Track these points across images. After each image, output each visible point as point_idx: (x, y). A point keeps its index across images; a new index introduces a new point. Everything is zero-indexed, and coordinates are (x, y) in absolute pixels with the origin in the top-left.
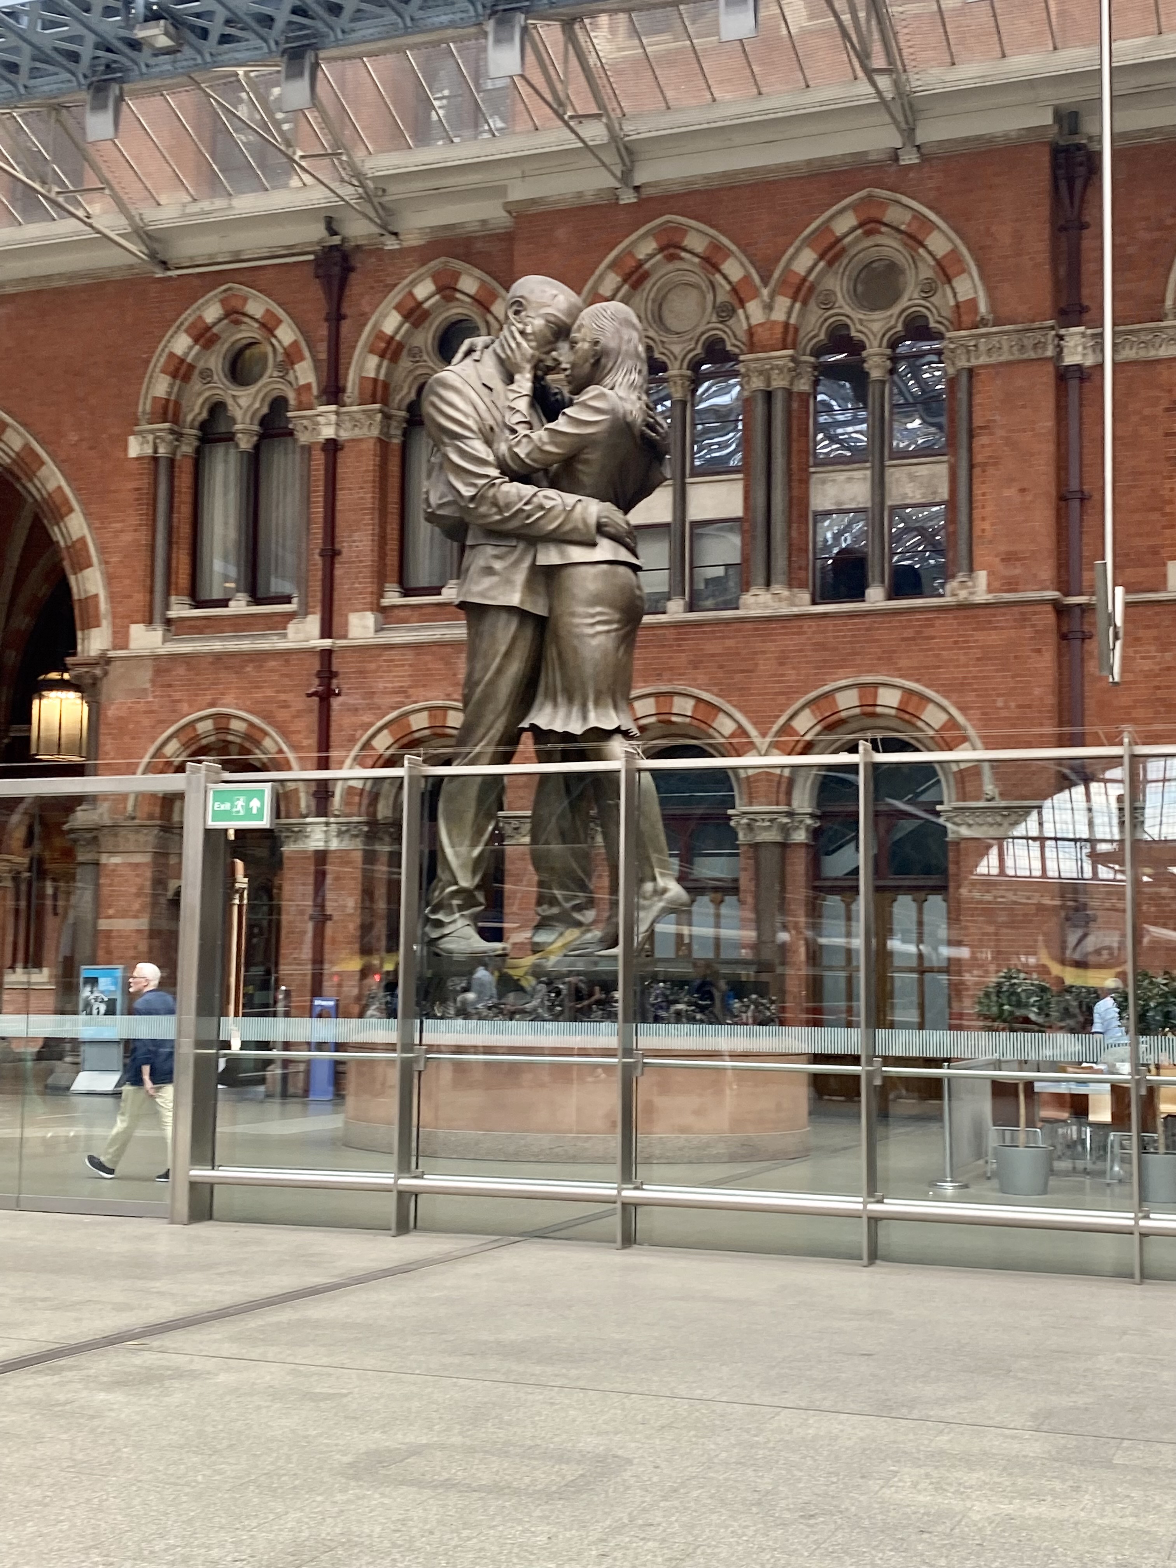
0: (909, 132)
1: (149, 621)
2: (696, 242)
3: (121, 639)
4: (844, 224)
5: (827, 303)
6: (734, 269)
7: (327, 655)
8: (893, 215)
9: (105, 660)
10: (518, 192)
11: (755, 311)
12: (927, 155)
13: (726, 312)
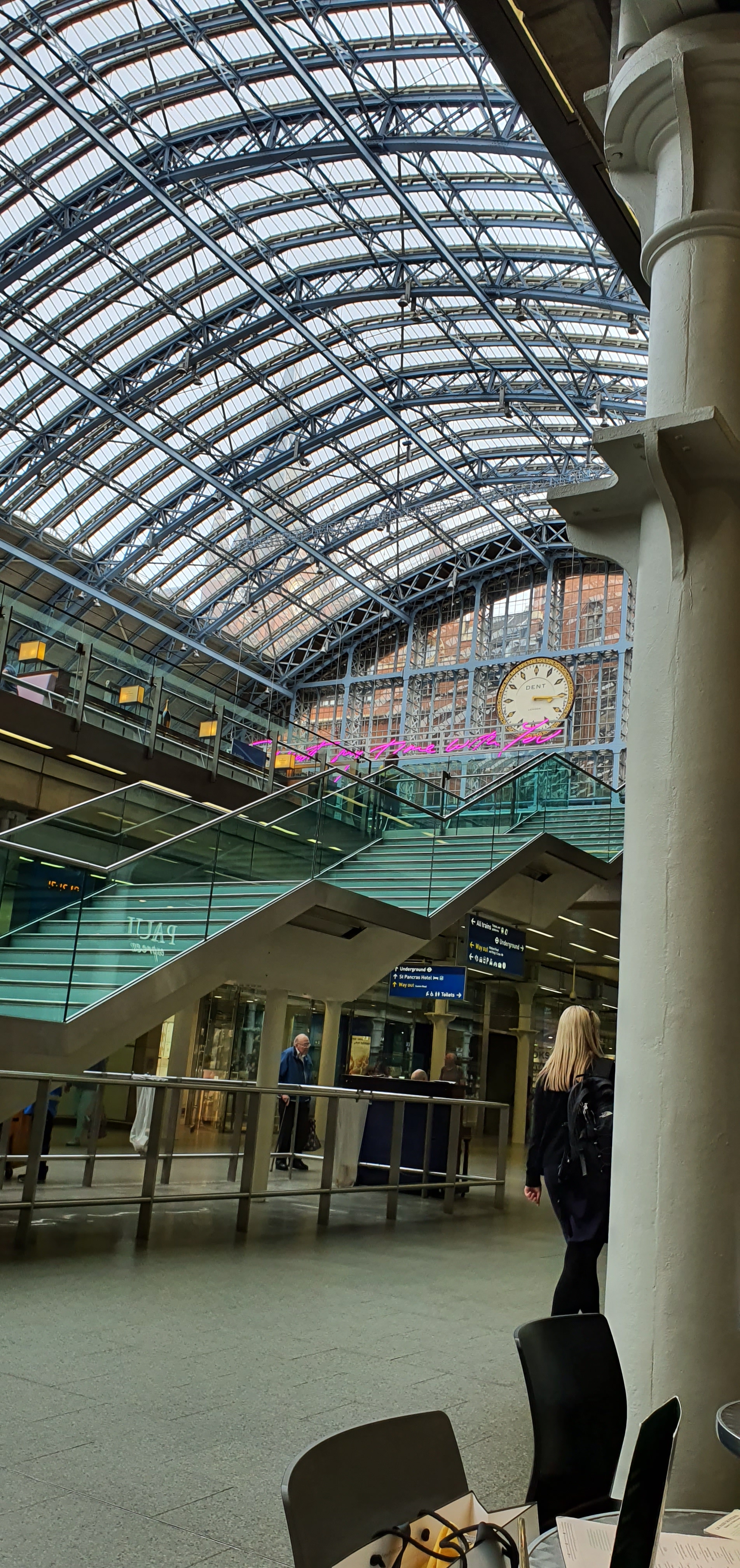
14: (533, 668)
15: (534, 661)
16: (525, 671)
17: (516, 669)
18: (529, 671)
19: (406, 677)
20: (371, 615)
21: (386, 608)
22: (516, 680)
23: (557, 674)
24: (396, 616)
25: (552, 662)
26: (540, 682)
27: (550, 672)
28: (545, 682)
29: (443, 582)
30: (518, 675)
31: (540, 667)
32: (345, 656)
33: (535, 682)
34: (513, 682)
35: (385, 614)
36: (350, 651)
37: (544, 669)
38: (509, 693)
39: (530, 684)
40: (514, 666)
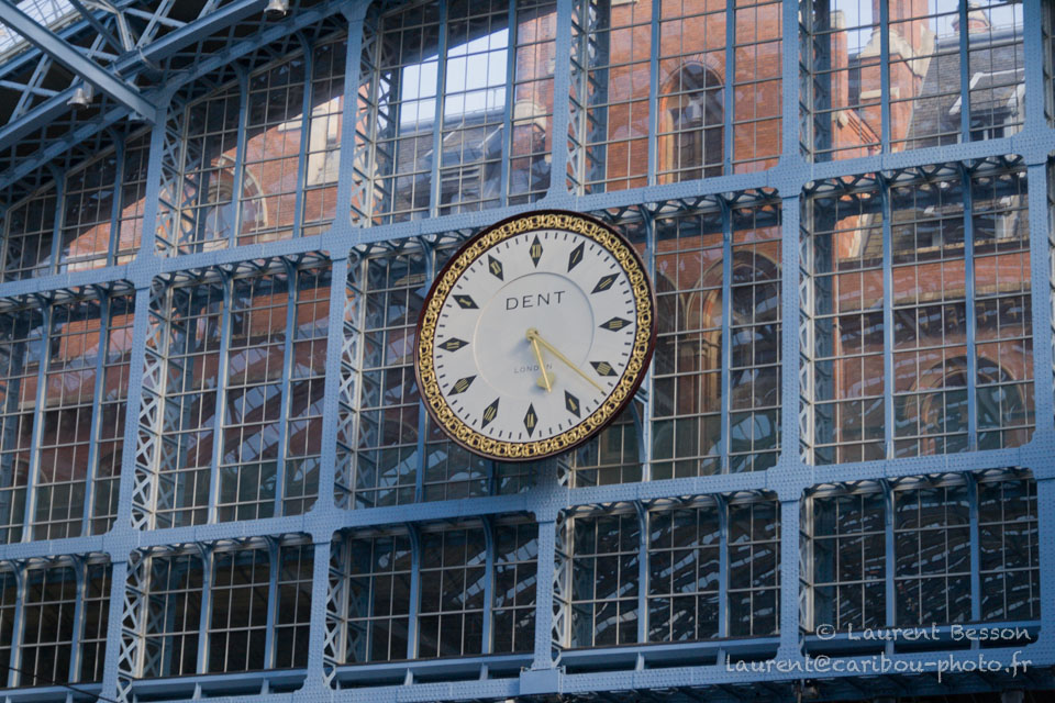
14: (523, 244)
15: (529, 223)
16: (502, 253)
17: (475, 249)
18: (512, 253)
19: (143, 285)
20: (38, 100)
21: (84, 78)
22: (474, 279)
23: (597, 263)
24: (112, 102)
25: (582, 226)
26: (549, 286)
27: (576, 257)
28: (560, 285)
30: (481, 267)
31: (548, 240)
33: (535, 286)
34: (465, 288)
35: (80, 97)
37: (557, 246)
38: (453, 322)
39: (518, 291)
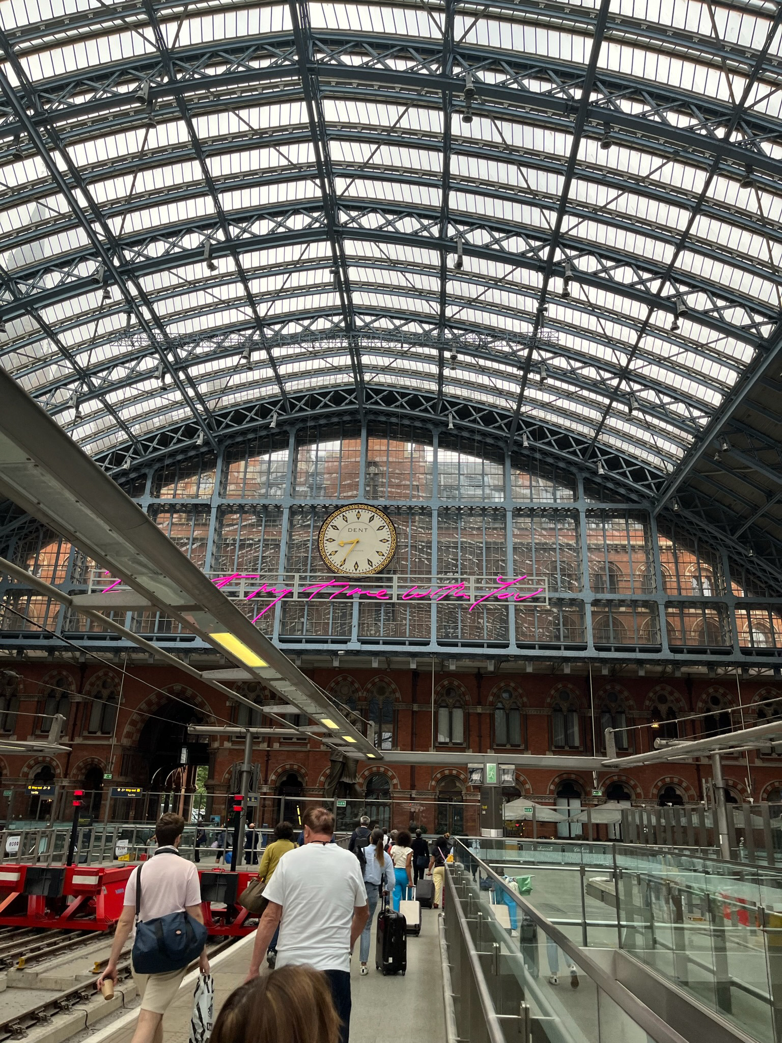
0: (389, 665)
1: (228, 741)
2: (349, 679)
3: (222, 744)
4: (377, 680)
5: (372, 692)
6: (356, 685)
7: (268, 751)
8: (386, 680)
9: (218, 749)
10: (316, 665)
11: (360, 694)
12: (393, 671)
13: (353, 692)
14: (355, 513)
15: (355, 506)
16: (347, 514)
17: (338, 511)
18: (351, 515)
19: (214, 505)
22: (338, 521)
23: (378, 521)
25: (373, 509)
26: (363, 526)
27: (372, 519)
28: (367, 527)
29: (261, 422)
30: (340, 518)
31: (363, 512)
32: (144, 477)
33: (357, 526)
34: (335, 523)
36: (150, 472)
37: (366, 515)
38: (330, 533)
39: (353, 526)
40: (337, 508)
